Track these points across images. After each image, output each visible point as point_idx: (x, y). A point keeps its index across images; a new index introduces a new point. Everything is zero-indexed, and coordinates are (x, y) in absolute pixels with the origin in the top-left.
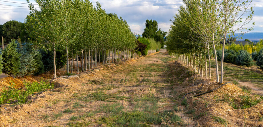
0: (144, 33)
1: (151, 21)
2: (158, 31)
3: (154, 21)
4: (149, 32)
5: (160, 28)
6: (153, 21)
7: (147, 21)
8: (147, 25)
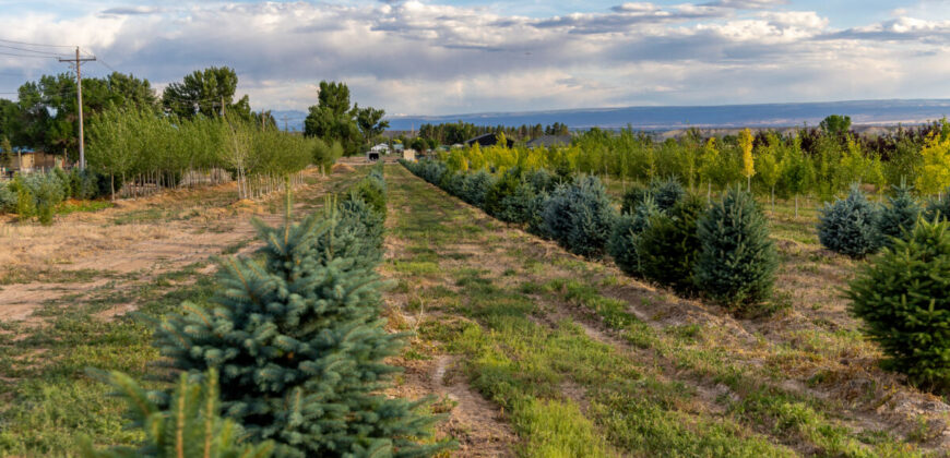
0: (308, 118)
1: (333, 85)
2: (351, 110)
3: (340, 85)
4: (320, 114)
5: (356, 104)
6: (337, 86)
7: (323, 85)
8: (323, 96)
